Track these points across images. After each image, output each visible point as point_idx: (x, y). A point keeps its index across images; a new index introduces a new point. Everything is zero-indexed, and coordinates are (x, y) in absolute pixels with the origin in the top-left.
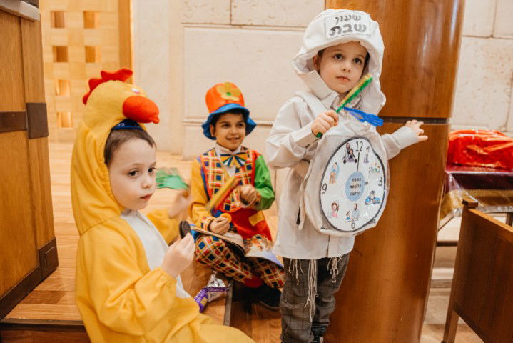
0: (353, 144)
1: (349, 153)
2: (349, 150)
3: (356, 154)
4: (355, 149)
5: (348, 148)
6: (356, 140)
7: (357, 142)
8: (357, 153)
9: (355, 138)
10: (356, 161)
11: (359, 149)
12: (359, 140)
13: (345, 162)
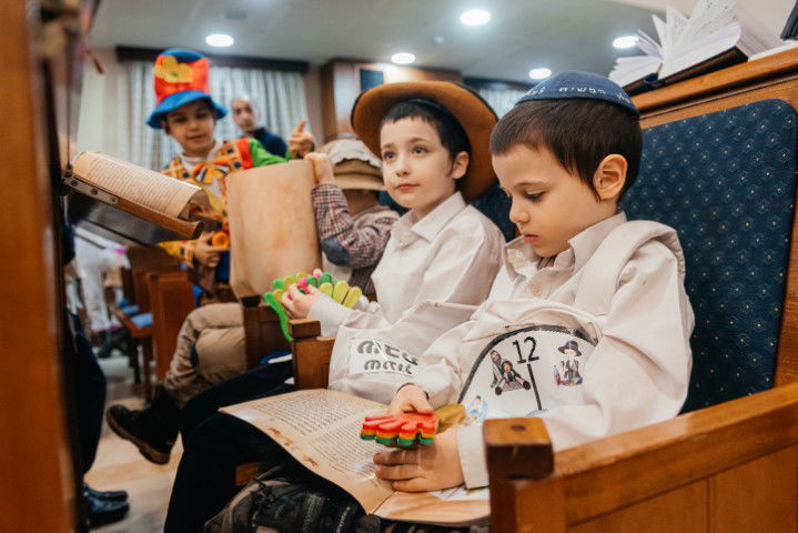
0: (506, 350)
1: (502, 372)
2: (501, 365)
3: (522, 370)
4: (514, 359)
5: (497, 361)
6: (513, 338)
7: (516, 343)
8: (525, 365)
9: (508, 335)
10: (526, 385)
11: (526, 356)
12: (521, 337)
13: (499, 391)
